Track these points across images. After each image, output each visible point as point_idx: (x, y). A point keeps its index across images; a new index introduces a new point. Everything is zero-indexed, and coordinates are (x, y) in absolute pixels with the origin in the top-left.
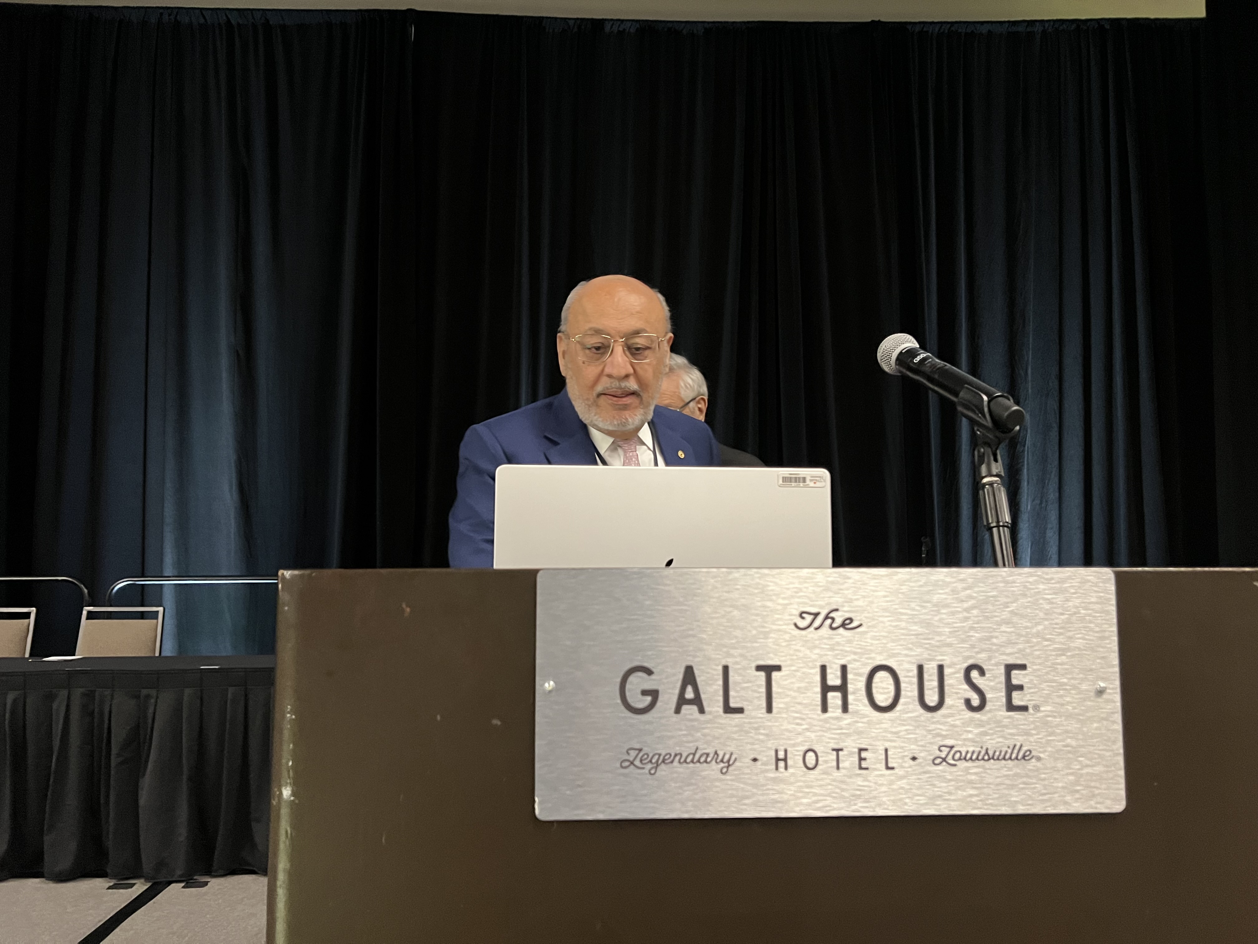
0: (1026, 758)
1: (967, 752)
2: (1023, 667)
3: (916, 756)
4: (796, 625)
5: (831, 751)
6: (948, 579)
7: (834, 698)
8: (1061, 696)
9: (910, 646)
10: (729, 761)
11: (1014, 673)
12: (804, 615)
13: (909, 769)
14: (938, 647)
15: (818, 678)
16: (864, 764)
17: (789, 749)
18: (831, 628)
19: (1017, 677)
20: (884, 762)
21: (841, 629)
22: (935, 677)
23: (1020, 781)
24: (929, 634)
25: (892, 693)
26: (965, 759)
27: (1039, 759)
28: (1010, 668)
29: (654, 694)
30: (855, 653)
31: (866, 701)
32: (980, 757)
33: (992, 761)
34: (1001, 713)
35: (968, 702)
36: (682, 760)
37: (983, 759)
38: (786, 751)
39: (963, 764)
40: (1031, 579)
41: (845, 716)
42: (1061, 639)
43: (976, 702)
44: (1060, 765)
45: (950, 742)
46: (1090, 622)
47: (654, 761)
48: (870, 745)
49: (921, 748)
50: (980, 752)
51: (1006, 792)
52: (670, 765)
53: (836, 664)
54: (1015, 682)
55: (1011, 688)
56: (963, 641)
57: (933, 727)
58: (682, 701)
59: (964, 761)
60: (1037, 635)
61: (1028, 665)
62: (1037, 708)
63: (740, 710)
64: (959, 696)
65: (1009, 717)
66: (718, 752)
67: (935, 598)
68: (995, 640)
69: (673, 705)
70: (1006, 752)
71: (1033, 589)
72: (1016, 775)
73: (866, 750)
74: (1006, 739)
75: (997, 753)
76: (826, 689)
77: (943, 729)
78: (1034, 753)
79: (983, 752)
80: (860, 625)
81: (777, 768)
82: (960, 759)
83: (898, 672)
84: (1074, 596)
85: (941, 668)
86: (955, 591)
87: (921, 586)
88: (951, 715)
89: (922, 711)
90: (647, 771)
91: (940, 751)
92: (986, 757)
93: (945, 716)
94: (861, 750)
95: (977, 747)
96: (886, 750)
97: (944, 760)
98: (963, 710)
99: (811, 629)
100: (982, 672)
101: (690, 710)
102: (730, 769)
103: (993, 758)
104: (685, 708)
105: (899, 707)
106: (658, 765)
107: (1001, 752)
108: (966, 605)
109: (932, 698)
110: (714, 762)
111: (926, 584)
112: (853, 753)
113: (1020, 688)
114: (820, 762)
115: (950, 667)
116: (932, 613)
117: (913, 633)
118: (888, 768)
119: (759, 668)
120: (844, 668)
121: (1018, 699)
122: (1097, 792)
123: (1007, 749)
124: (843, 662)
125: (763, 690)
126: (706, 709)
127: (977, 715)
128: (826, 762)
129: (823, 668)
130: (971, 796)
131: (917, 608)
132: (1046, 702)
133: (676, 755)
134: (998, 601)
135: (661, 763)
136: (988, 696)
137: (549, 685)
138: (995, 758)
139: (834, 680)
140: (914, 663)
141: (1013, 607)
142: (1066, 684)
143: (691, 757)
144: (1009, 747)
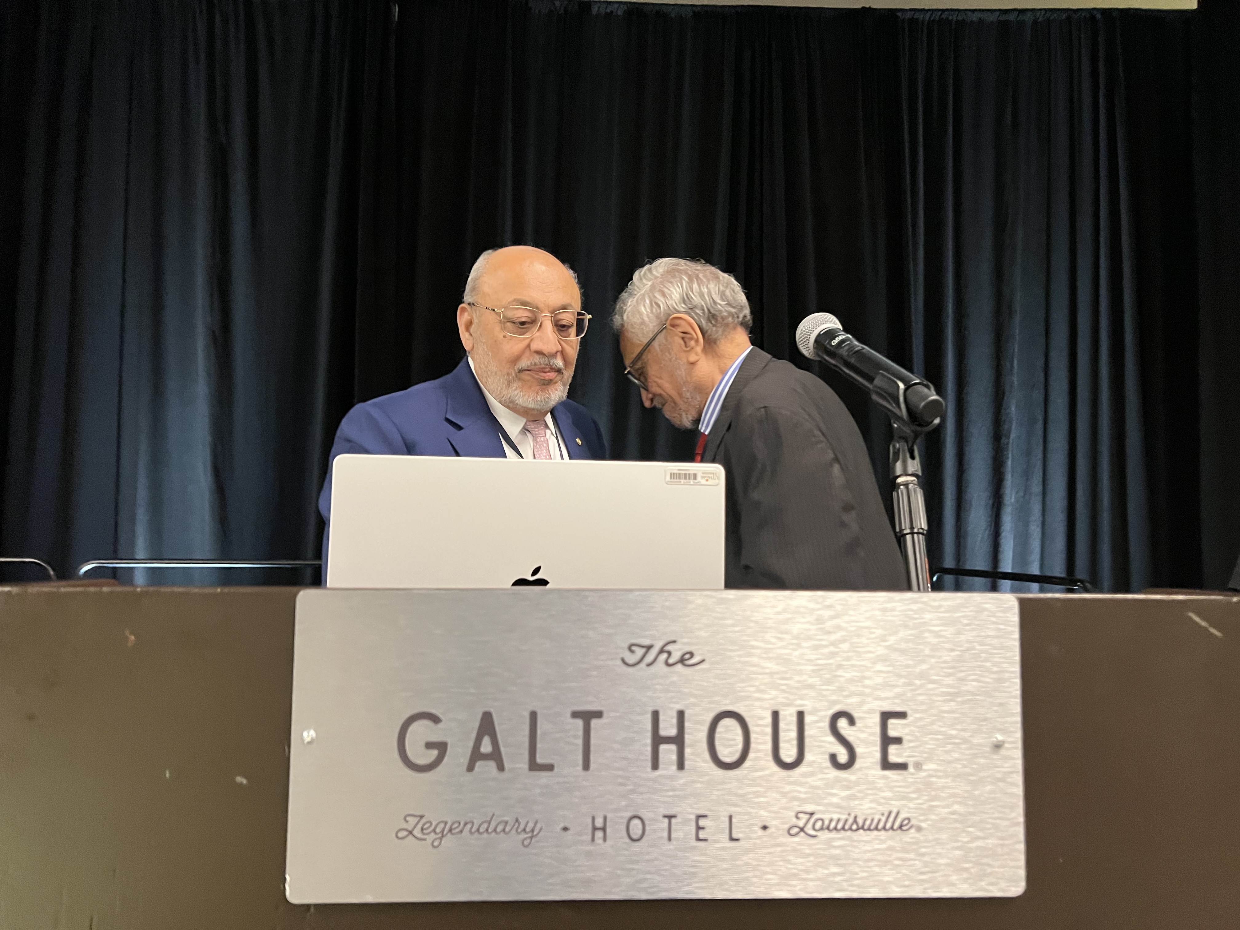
0: (904, 828)
1: (831, 820)
2: (902, 715)
3: (767, 824)
4: (623, 661)
5: (661, 818)
6: (812, 605)
7: (668, 752)
8: (948, 752)
9: (762, 687)
10: (533, 831)
11: (892, 722)
12: (633, 648)
13: (758, 841)
14: (797, 688)
15: (649, 726)
16: (702, 835)
17: (609, 816)
18: (668, 664)
19: (895, 728)
20: (727, 831)
21: (679, 666)
22: (794, 727)
23: (896, 855)
24: (786, 672)
25: (740, 746)
26: (828, 828)
27: (919, 829)
28: (886, 716)
29: (442, 747)
30: (695, 696)
31: (707, 756)
32: (847, 827)
33: (861, 831)
34: (873, 772)
35: (833, 758)
36: (474, 830)
37: (851, 829)
38: (605, 818)
39: (825, 835)
40: (914, 607)
41: (681, 774)
42: (949, 681)
43: (843, 758)
44: (944, 836)
45: (809, 808)
46: (987, 660)
47: (438, 830)
48: (711, 810)
49: (773, 815)
50: (846, 821)
51: (877, 869)
52: (459, 836)
53: (671, 709)
54: (892, 733)
55: (887, 741)
56: (828, 682)
57: (788, 788)
58: (476, 756)
59: (826, 831)
60: (922, 675)
61: (909, 713)
62: (918, 766)
63: (549, 768)
64: (823, 750)
65: (885, 778)
66: (520, 820)
67: (796, 629)
68: (867, 682)
69: (465, 760)
70: (879, 821)
71: (916, 619)
72: (891, 848)
73: (705, 816)
74: (880, 804)
75: (868, 823)
76: (658, 740)
77: (802, 791)
78: (913, 822)
79: (851, 820)
80: (703, 661)
81: (593, 839)
82: (822, 829)
83: (748, 720)
84: (968, 628)
85: (801, 715)
86: (820, 620)
87: (778, 613)
88: (812, 774)
89: (775, 768)
90: (429, 841)
91: (797, 818)
92: (854, 827)
93: (804, 775)
94: (699, 817)
95: (844, 814)
96: (731, 817)
97: (802, 829)
98: (826, 768)
99: (643, 665)
100: (852, 721)
101: (486, 768)
102: (534, 840)
103: (862, 828)
104: (479, 764)
105: (747, 764)
106: (443, 836)
107: (872, 820)
108: (833, 637)
109: (788, 753)
110: (514, 831)
111: (785, 611)
112: (690, 820)
113: (898, 741)
114: (647, 832)
115: (811, 713)
116: (791, 647)
117: (767, 671)
118: (732, 839)
119: (575, 715)
120: (681, 715)
121: (895, 754)
122: (989, 870)
123: (881, 817)
124: (679, 707)
125: (580, 742)
126: (507, 765)
127: (843, 774)
128: (655, 831)
129: (656, 715)
130: (834, 874)
131: (773, 640)
132: (929, 759)
133: (466, 824)
134: (874, 633)
135: (447, 834)
136: (859, 750)
137: (309, 735)
138: (866, 827)
139: (668, 729)
140: (767, 709)
141: (892, 640)
142: (954, 737)
143: (485, 826)
144: (883, 814)
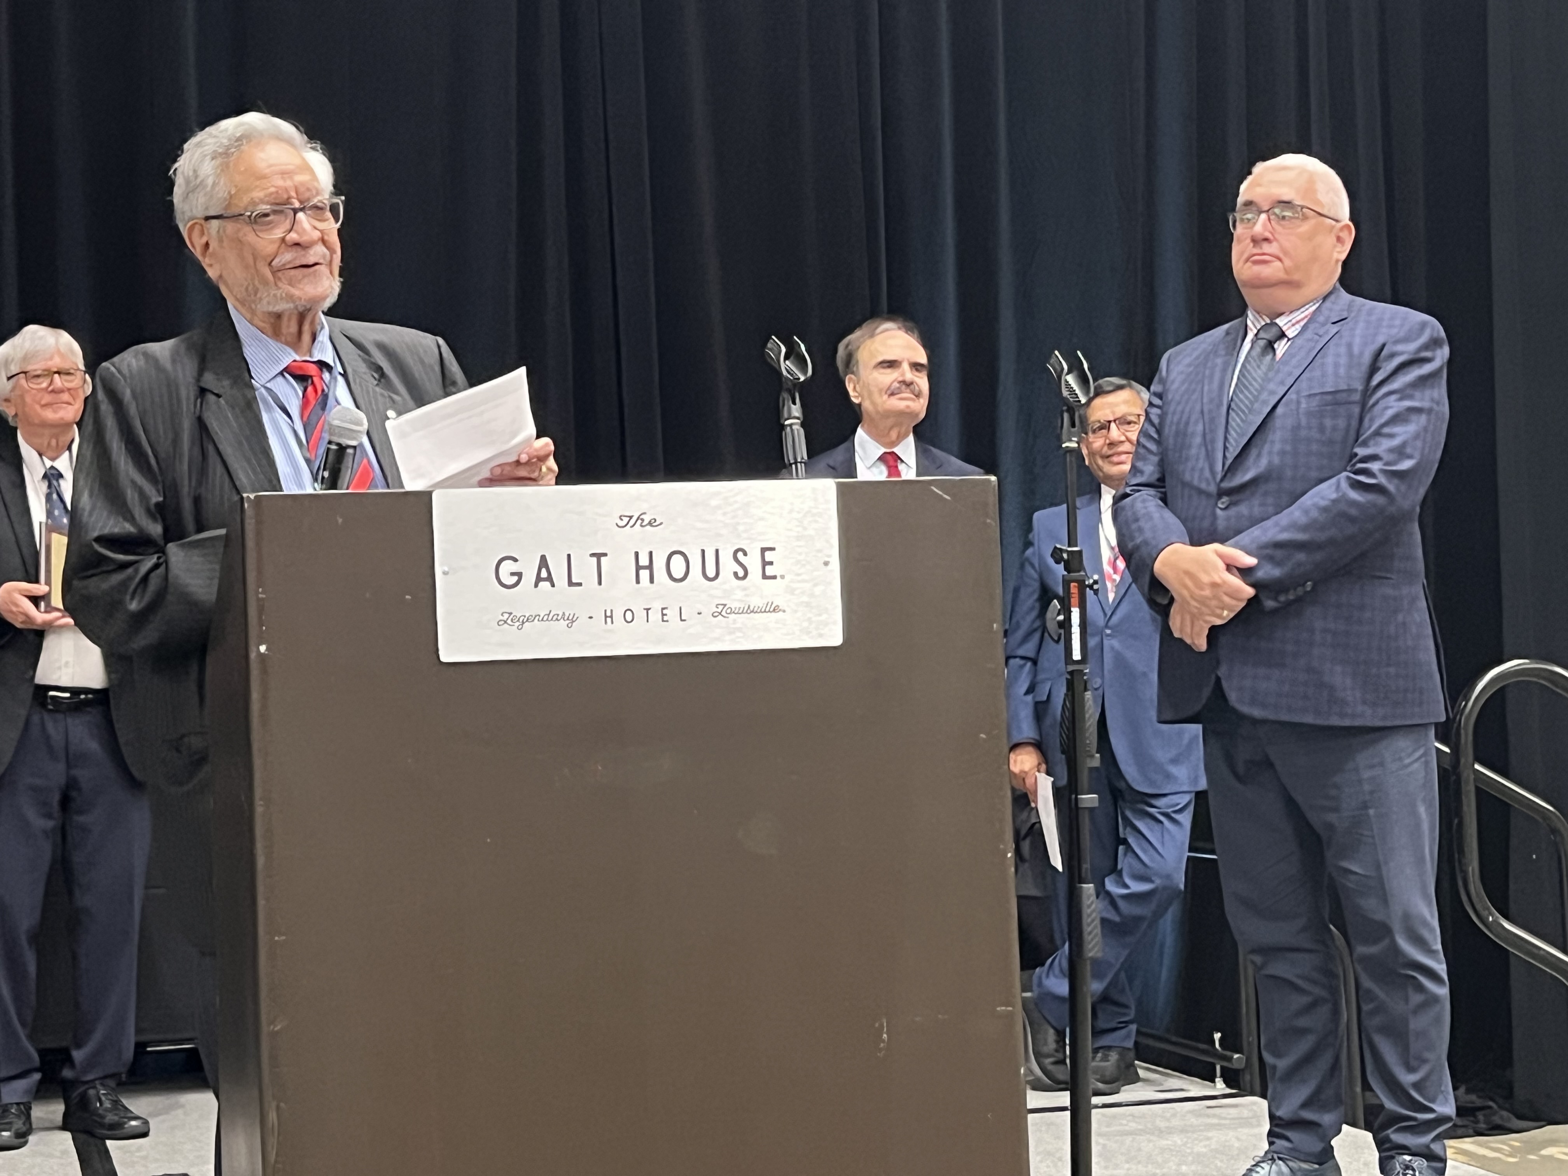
0: (776, 611)
1: (736, 608)
2: (773, 549)
3: (701, 611)
4: (617, 525)
5: (642, 610)
7: (644, 574)
8: (799, 569)
9: (695, 537)
10: (572, 619)
11: (767, 554)
12: (623, 518)
13: (695, 621)
14: (715, 537)
15: (633, 560)
16: (665, 618)
17: (614, 610)
18: (642, 526)
19: (769, 556)
20: (679, 616)
21: (648, 527)
22: (713, 558)
23: (772, 626)
24: (708, 528)
25: (684, 570)
26: (734, 612)
27: (784, 611)
28: (764, 550)
29: (519, 575)
30: (659, 543)
31: (666, 575)
32: (745, 611)
33: (753, 613)
34: (758, 581)
35: (736, 574)
36: (540, 619)
37: (747, 612)
38: (612, 611)
39: (732, 616)
41: (652, 585)
42: (798, 529)
43: (741, 573)
44: (798, 615)
45: (724, 602)
47: (521, 620)
48: (670, 605)
49: (703, 606)
50: (744, 608)
51: (762, 634)
52: (532, 622)
53: (646, 551)
54: (767, 559)
55: (765, 563)
56: (731, 533)
57: (711, 591)
58: (539, 579)
59: (733, 614)
60: (782, 527)
61: (777, 547)
62: (782, 577)
63: (580, 584)
64: (730, 570)
65: (765, 584)
66: (566, 614)
67: (713, 503)
68: (752, 532)
69: (533, 582)
70: (762, 607)
72: (769, 622)
73: (667, 608)
74: (762, 598)
75: (755, 608)
76: (638, 568)
77: (719, 593)
78: (781, 607)
79: (746, 608)
80: (661, 524)
81: (606, 623)
82: (731, 613)
83: (688, 555)
84: (808, 499)
85: (717, 551)
86: (726, 498)
87: (702, 495)
88: (725, 583)
89: (704, 581)
90: (515, 628)
91: (718, 608)
92: (749, 611)
93: (720, 584)
94: (663, 609)
95: (743, 604)
96: (681, 608)
97: (720, 613)
98: (732, 579)
99: (628, 527)
100: (745, 554)
101: (545, 585)
102: (574, 624)
103: (753, 611)
104: (541, 584)
105: (688, 579)
106: (523, 623)
107: (759, 607)
108: (733, 508)
109: (711, 573)
110: (562, 620)
111: (706, 493)
112: (658, 610)
113: (771, 563)
114: (635, 618)
115: (723, 550)
116: (711, 514)
117: (698, 527)
118: (682, 620)
119: (593, 555)
120: (651, 554)
121: (769, 570)
122: (823, 632)
124: (650, 549)
125: (595, 570)
126: (556, 584)
127: (741, 582)
128: (639, 617)
129: (637, 554)
130: (739, 637)
131: (700, 510)
132: (788, 573)
133: (536, 616)
134: (755, 504)
135: (525, 622)
136: (750, 569)
138: (755, 611)
139: (644, 561)
140: (699, 549)
141: (766, 507)
142: (802, 560)
143: (546, 617)
144: (764, 604)
